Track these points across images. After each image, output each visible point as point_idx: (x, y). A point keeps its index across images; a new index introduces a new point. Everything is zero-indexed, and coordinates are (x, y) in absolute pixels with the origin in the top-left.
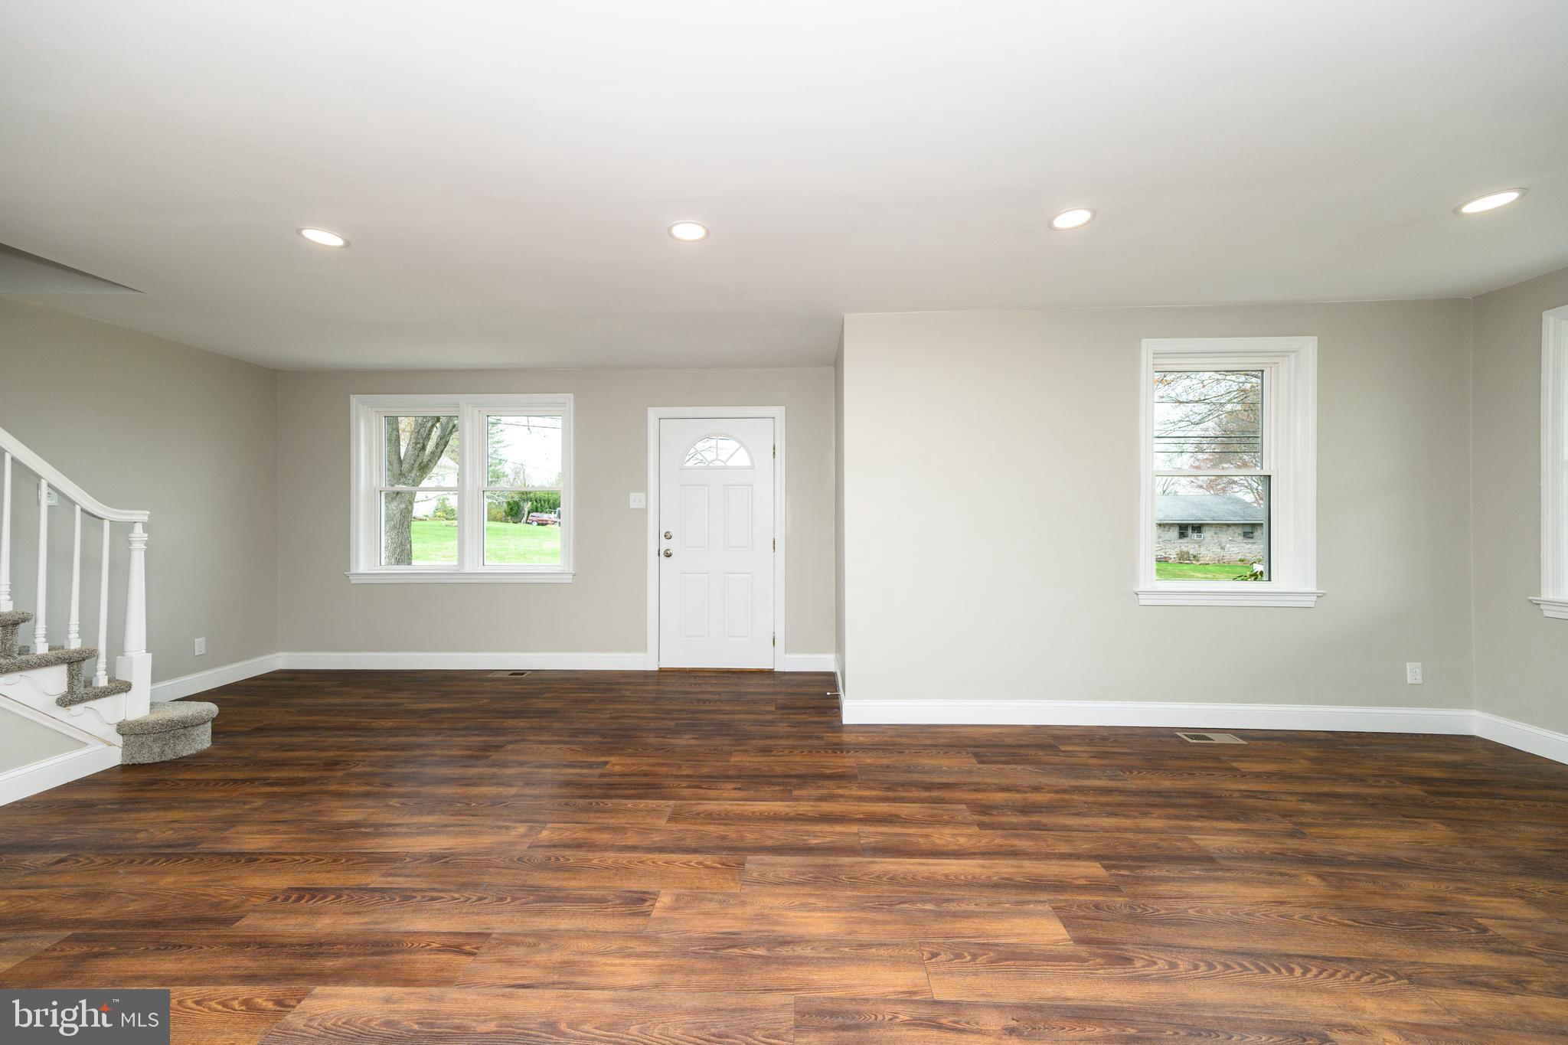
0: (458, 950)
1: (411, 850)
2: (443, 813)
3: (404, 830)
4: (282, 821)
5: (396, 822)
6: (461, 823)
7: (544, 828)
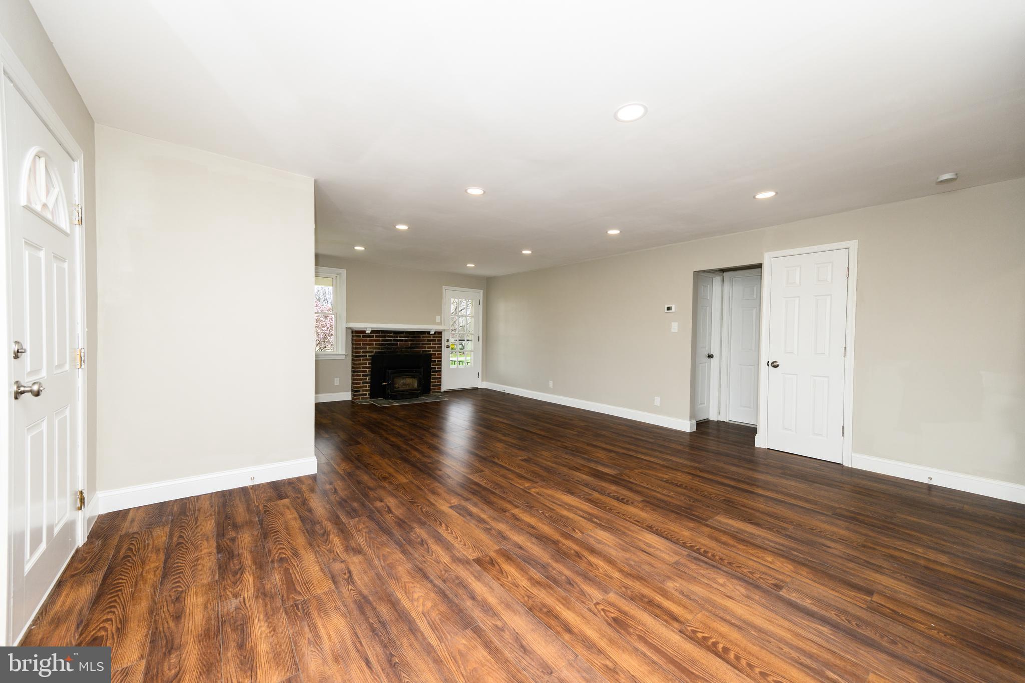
0: (578, 469)
1: (579, 500)
2: (557, 514)
3: (579, 512)
4: (646, 552)
5: (581, 519)
6: (554, 504)
7: (525, 487)
